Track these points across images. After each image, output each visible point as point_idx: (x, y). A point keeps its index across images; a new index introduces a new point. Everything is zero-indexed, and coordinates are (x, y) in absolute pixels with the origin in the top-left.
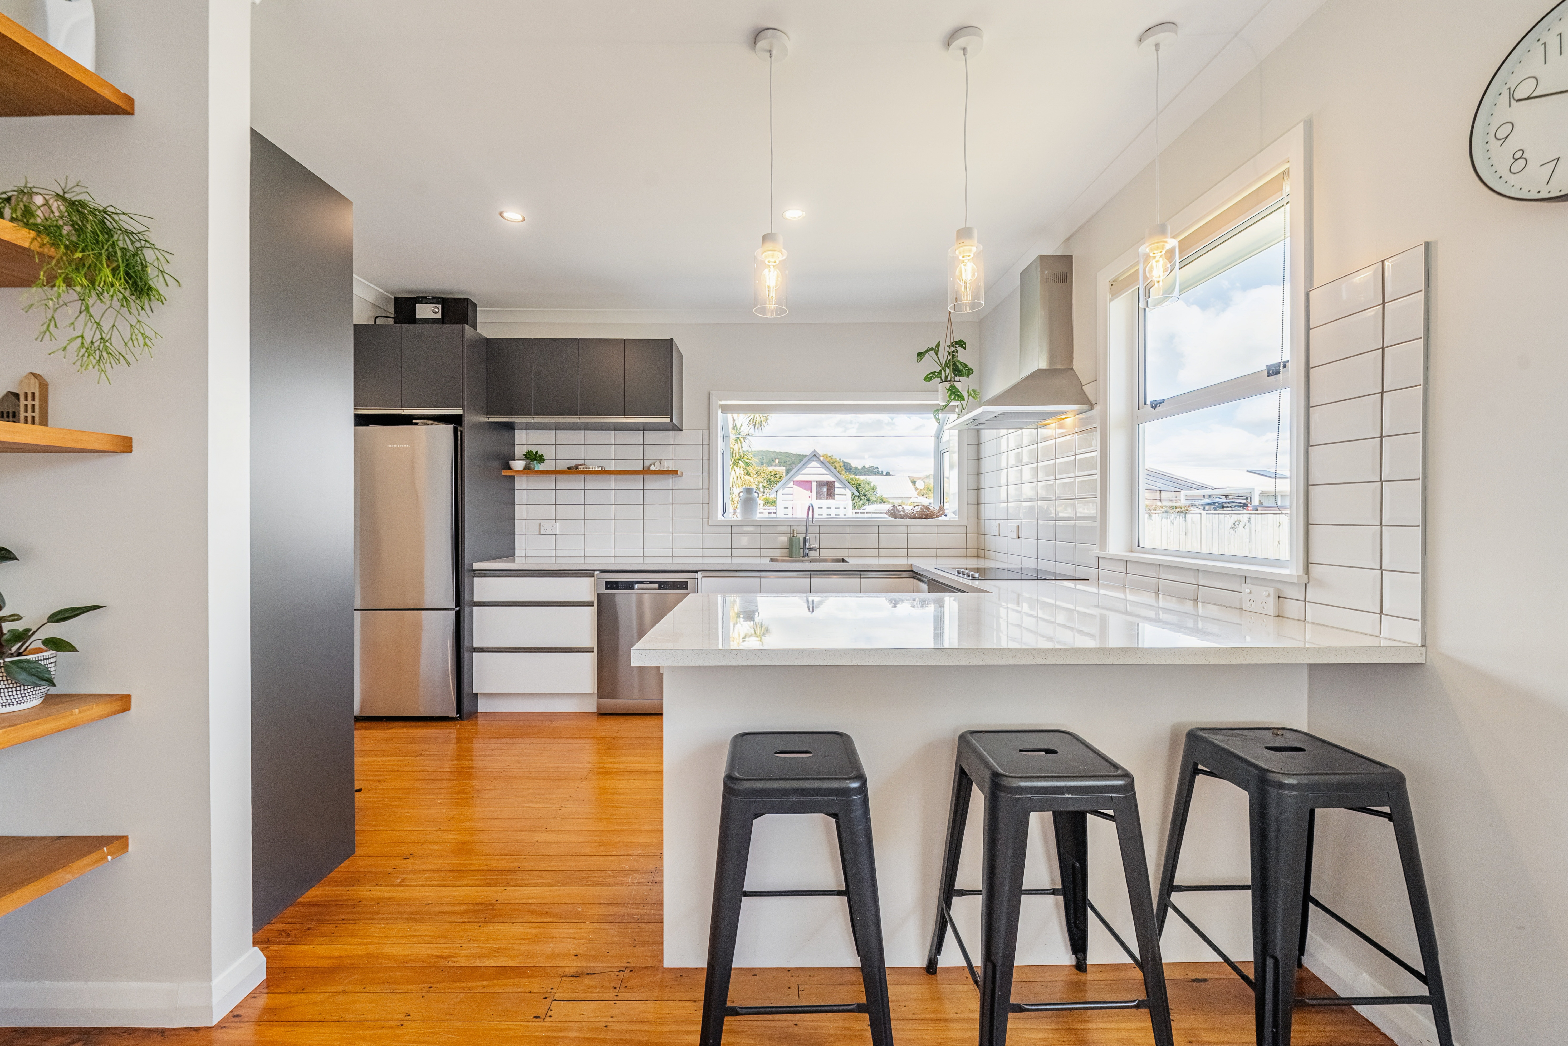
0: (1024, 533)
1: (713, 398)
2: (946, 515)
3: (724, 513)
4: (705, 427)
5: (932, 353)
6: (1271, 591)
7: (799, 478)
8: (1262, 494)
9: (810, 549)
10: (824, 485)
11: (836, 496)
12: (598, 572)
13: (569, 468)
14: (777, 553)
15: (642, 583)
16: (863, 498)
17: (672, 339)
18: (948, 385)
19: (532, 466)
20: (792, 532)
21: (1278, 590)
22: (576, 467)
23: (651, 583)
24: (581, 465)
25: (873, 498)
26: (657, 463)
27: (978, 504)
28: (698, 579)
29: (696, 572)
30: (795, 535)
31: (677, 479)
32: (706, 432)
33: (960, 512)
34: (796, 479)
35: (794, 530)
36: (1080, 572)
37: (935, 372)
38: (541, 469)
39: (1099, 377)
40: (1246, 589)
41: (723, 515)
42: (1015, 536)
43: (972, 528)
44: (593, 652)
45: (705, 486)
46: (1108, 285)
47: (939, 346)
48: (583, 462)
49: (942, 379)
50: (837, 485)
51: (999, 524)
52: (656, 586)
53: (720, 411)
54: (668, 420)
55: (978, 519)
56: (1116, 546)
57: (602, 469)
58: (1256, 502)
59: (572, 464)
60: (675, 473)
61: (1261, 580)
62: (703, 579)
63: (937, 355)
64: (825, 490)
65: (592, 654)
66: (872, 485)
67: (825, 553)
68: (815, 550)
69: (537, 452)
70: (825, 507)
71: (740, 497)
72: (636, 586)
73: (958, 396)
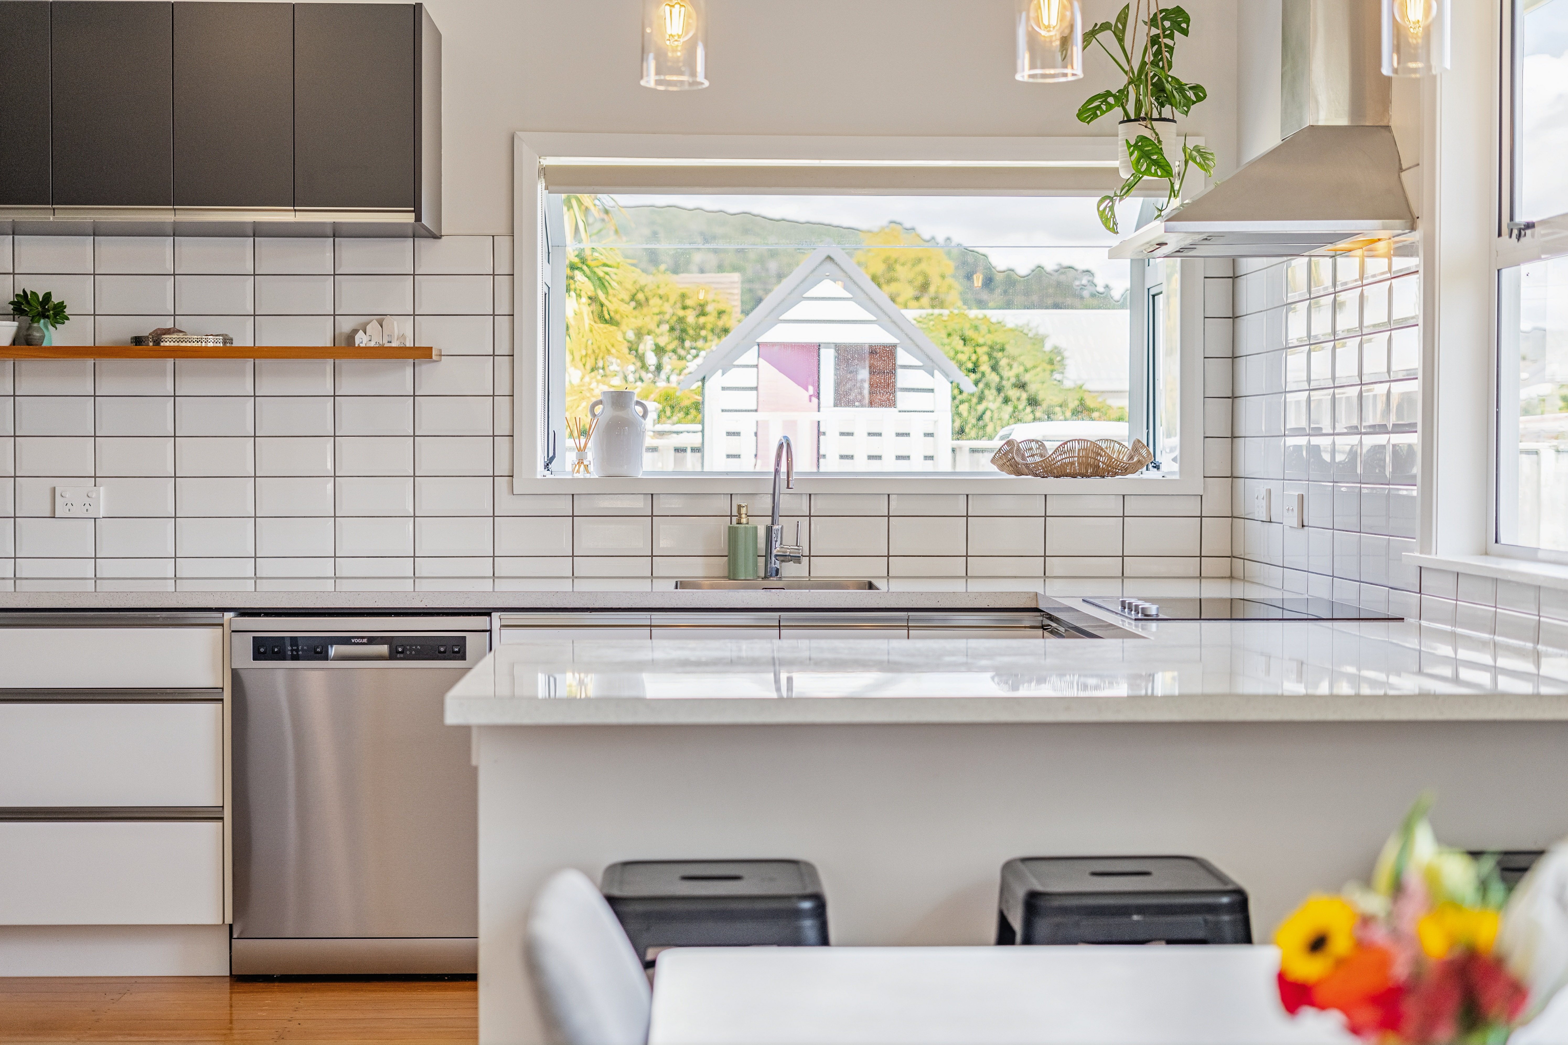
0: (1311, 514)
1: (524, 151)
2: (1157, 467)
3: (551, 460)
4: (502, 227)
5: (1108, 34)
7: (779, 334)
9: (784, 558)
10: (861, 359)
11: (899, 394)
12: (231, 614)
13: (138, 341)
14: (695, 569)
15: (346, 641)
16: (1013, 393)
17: (420, 5)
18: (1139, 130)
19: (37, 334)
20: (735, 512)
22: (157, 336)
23: (372, 641)
24: (168, 331)
25: (1048, 397)
26: (373, 327)
27: (1233, 437)
28: (490, 631)
29: (486, 612)
30: (744, 520)
31: (425, 368)
32: (503, 243)
33: (1183, 459)
34: (767, 337)
35: (740, 507)
36: (1393, 604)
37: (1108, 94)
38: (57, 343)
41: (547, 466)
42: (1295, 522)
43: (1216, 501)
44: (222, 819)
45: (503, 388)
47: (1126, 18)
48: (169, 323)
49: (1126, 113)
50: (903, 357)
51: (1269, 492)
52: (384, 649)
53: (541, 185)
54: (410, 218)
55: (1232, 477)
56: (1454, 540)
57: (225, 342)
59: (145, 327)
60: (423, 354)
62: (505, 631)
63: (1121, 40)
64: (864, 374)
65: (216, 825)
66: (1048, 347)
67: (823, 569)
68: (797, 559)
69: (48, 296)
70: (861, 432)
71: (594, 415)
72: (333, 651)
73: (1156, 163)
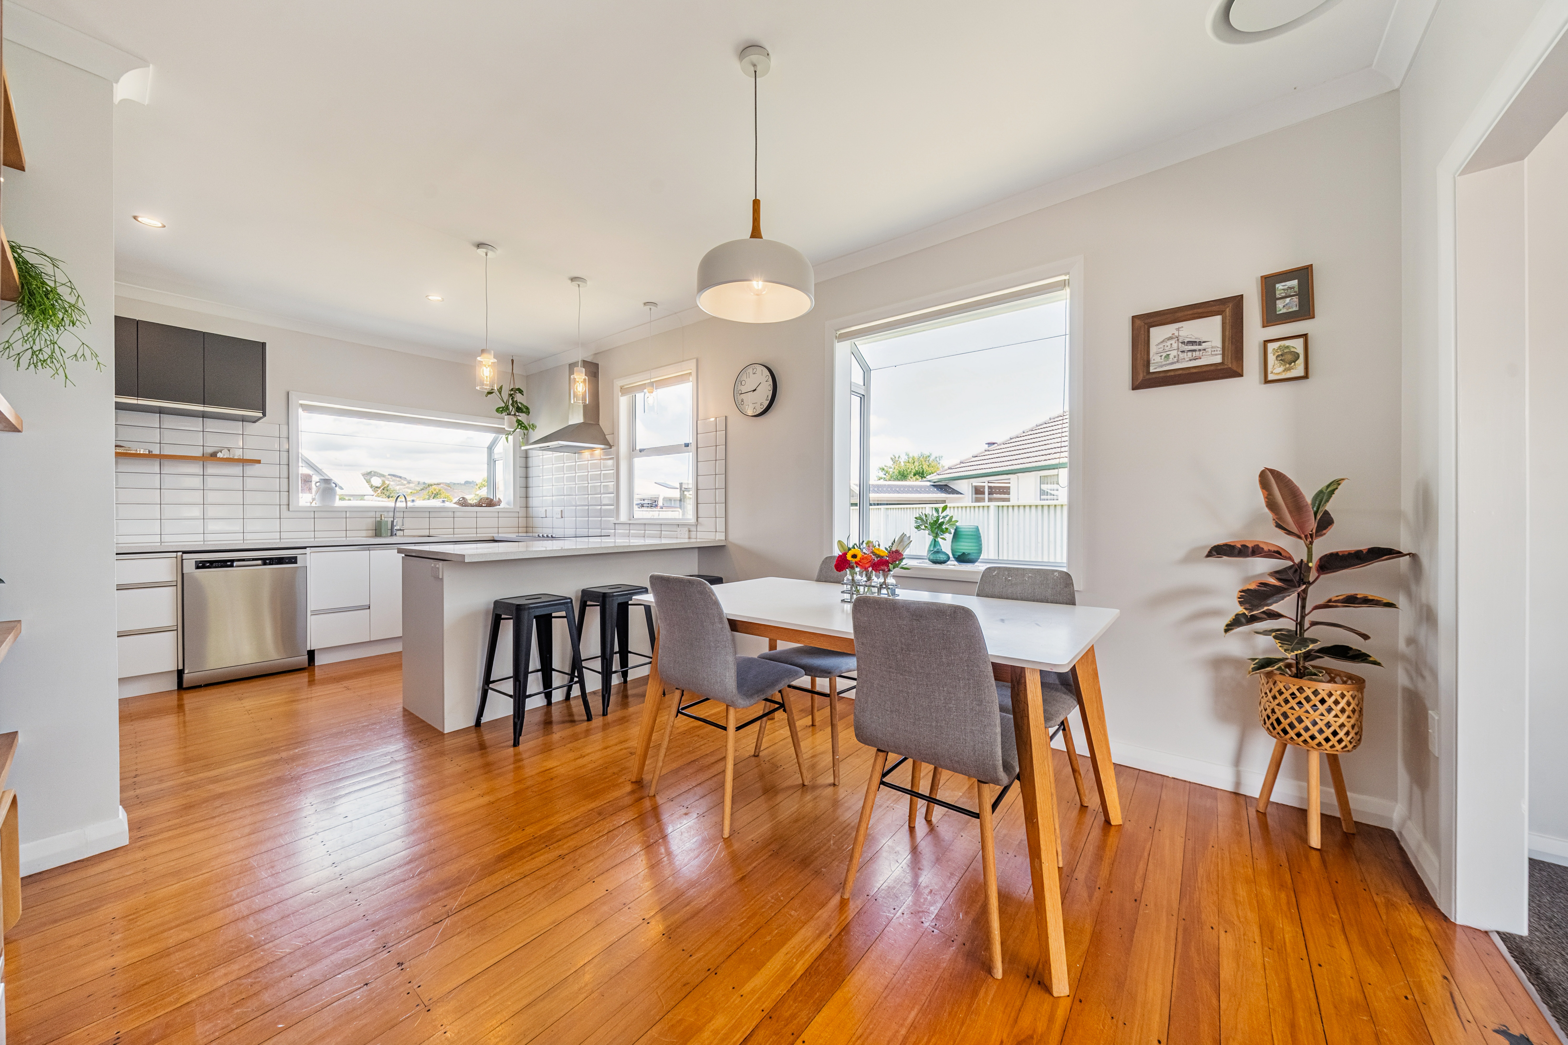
0: (566, 514)
1: (293, 397)
2: (500, 505)
4: (283, 421)
5: (497, 393)
6: (687, 529)
8: (665, 499)
9: (398, 530)
12: (180, 553)
14: (363, 534)
15: (240, 561)
20: (379, 517)
21: (689, 529)
23: (253, 560)
26: (224, 451)
27: (528, 497)
28: (306, 554)
29: (305, 548)
30: (383, 519)
32: (284, 427)
33: (511, 503)
35: (380, 515)
36: (604, 532)
37: (501, 407)
39: (615, 432)
40: (679, 529)
42: (560, 517)
43: (522, 514)
44: (173, 632)
45: (284, 475)
46: (620, 389)
47: (503, 389)
49: (508, 413)
51: (546, 510)
52: (260, 562)
53: (300, 410)
54: (261, 415)
55: (527, 507)
56: (623, 517)
57: (149, 451)
58: (660, 503)
60: (251, 461)
61: (684, 525)
62: (312, 555)
63: (501, 395)
65: (170, 634)
